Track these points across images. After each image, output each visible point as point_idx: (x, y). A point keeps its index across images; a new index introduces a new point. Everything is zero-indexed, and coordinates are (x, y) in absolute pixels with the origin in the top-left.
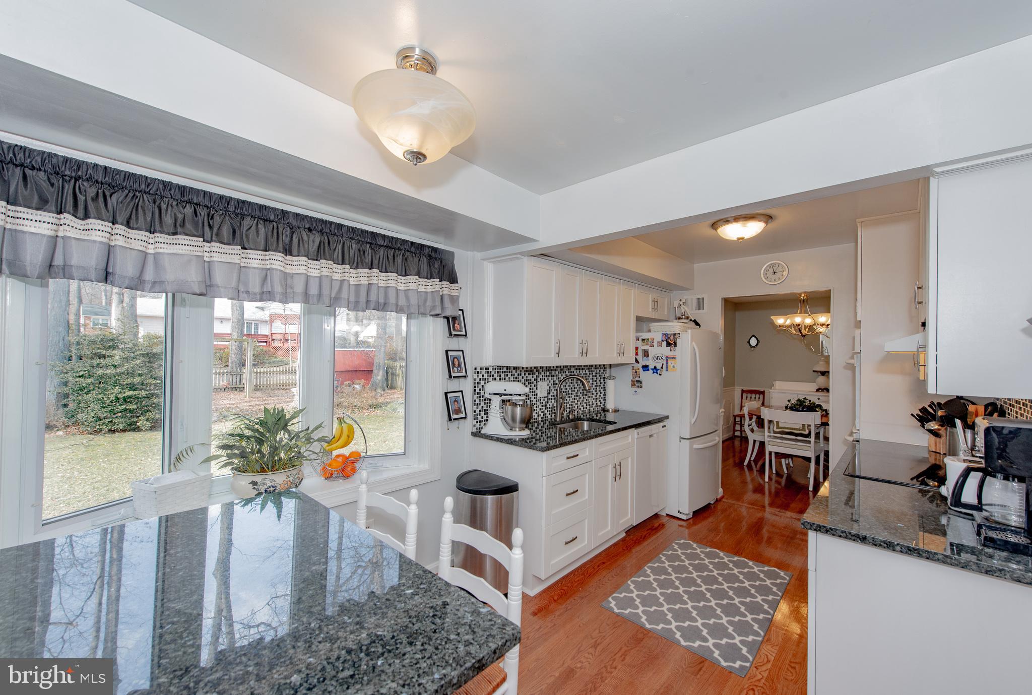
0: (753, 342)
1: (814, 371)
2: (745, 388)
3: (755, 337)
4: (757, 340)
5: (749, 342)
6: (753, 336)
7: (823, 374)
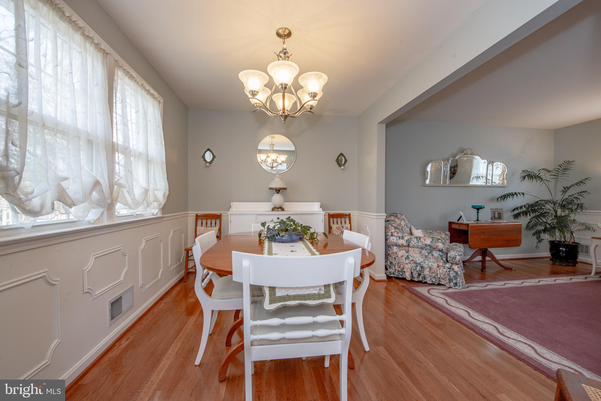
0: (208, 157)
1: (270, 189)
2: (200, 213)
3: (211, 151)
4: (213, 154)
5: (203, 157)
6: (209, 150)
7: (278, 191)
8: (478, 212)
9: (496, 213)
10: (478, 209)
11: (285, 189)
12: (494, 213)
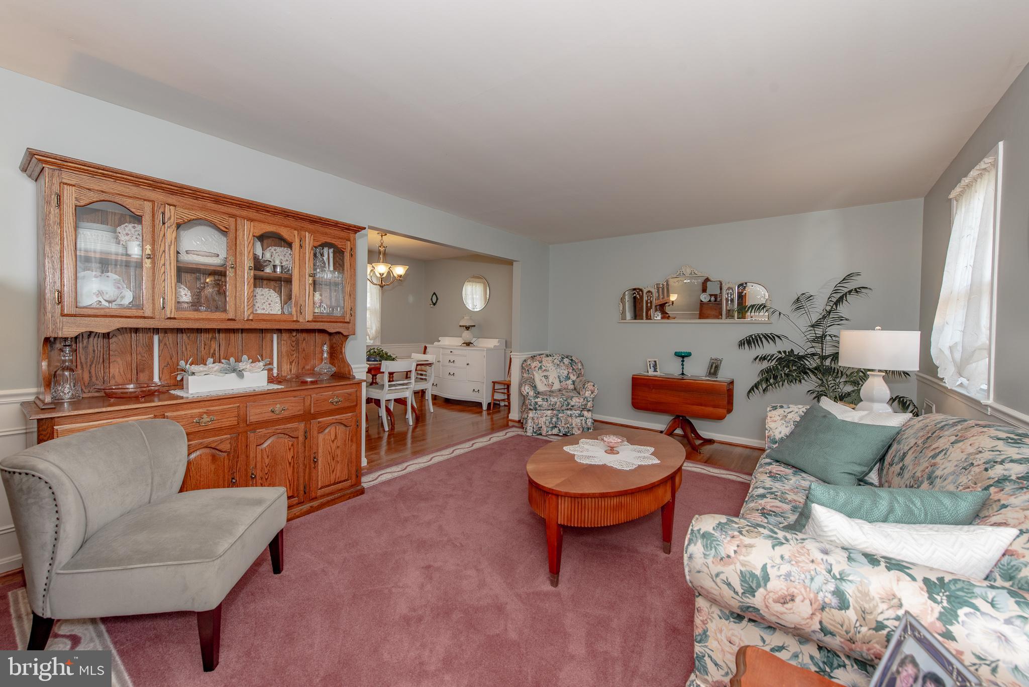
1: (460, 326)
3: (436, 294)
6: (434, 293)
7: (468, 328)
8: (683, 361)
9: (714, 365)
10: (683, 357)
11: (474, 326)
12: (712, 366)
